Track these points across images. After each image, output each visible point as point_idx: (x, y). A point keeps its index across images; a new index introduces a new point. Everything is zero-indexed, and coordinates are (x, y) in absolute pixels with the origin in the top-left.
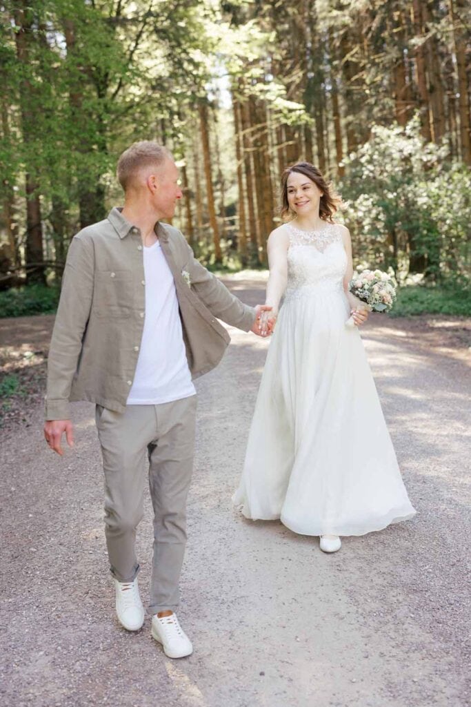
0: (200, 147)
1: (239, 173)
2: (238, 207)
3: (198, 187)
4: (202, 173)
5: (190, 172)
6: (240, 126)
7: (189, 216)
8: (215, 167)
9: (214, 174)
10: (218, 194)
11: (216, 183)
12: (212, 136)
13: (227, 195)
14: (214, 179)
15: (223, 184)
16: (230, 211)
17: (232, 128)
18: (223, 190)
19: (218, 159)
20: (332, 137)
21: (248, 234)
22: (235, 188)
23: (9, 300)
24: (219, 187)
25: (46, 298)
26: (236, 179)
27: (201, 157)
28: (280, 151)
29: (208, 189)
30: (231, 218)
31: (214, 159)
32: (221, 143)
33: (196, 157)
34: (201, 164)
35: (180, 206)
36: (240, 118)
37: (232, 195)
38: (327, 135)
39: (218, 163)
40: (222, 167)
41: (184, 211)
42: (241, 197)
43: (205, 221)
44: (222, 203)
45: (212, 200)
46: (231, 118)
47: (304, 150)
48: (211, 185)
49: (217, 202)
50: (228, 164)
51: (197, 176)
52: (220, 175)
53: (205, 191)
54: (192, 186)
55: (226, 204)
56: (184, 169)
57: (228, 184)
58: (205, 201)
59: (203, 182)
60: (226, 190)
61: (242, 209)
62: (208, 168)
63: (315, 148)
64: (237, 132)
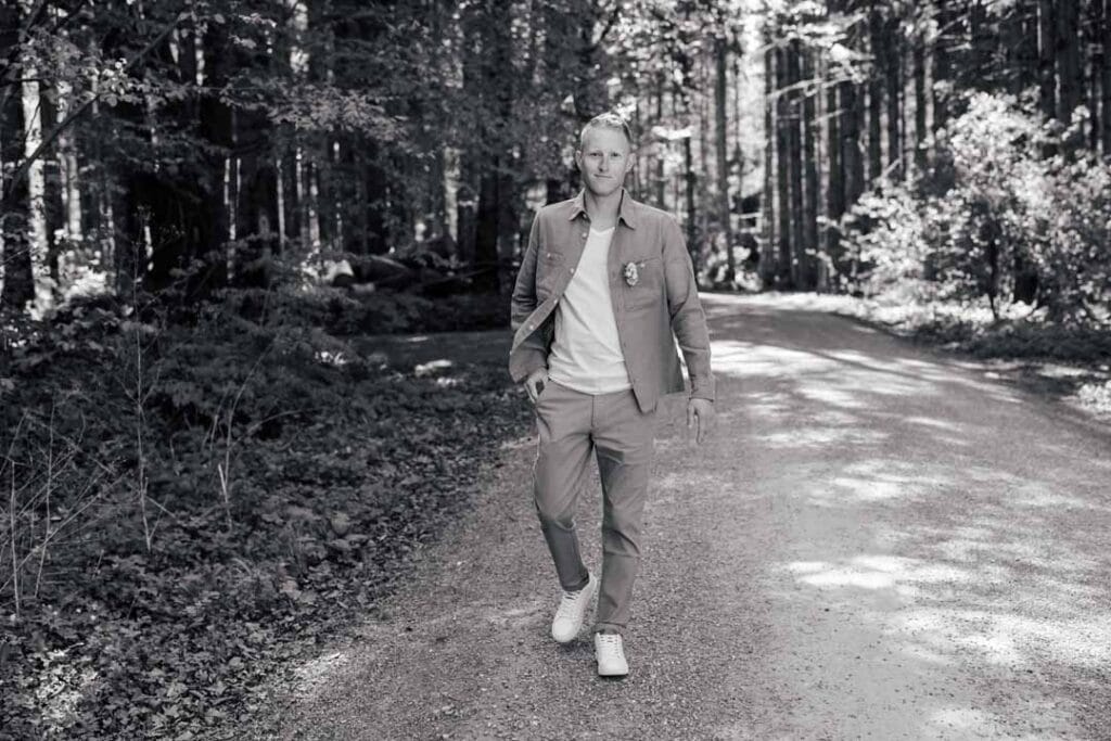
0: (712, 110)
1: (768, 151)
2: (763, 199)
3: (705, 168)
4: (711, 147)
5: (695, 145)
6: (774, 81)
7: (691, 210)
8: (731, 140)
9: (730, 150)
10: (733, 179)
11: (732, 163)
12: (731, 93)
13: (747, 181)
14: (729, 158)
15: (742, 165)
16: (749, 205)
17: (762, 85)
18: (741, 174)
19: (737, 128)
20: (911, 103)
21: (776, 240)
22: (760, 172)
23: (451, 309)
24: (735, 168)
25: (499, 310)
26: (763, 157)
27: (713, 124)
28: (832, 121)
29: (719, 173)
30: (750, 216)
31: (731, 128)
32: (743, 105)
33: (704, 124)
34: (711, 135)
35: (678, 194)
36: (774, 69)
37: (754, 182)
38: (903, 99)
39: (737, 134)
40: (740, 139)
41: (683, 202)
42: (768, 189)
43: (713, 218)
44: (739, 192)
45: (724, 186)
46: (760, 68)
47: (867, 118)
48: (725, 169)
49: (732, 191)
50: (751, 137)
51: (704, 151)
52: (738, 152)
53: (714, 173)
54: (696, 168)
55: (744, 194)
56: (687, 142)
57: (749, 166)
58: (714, 189)
59: (712, 161)
60: (746, 174)
61: (769, 203)
62: (721, 142)
63: (884, 119)
64: (768, 91)
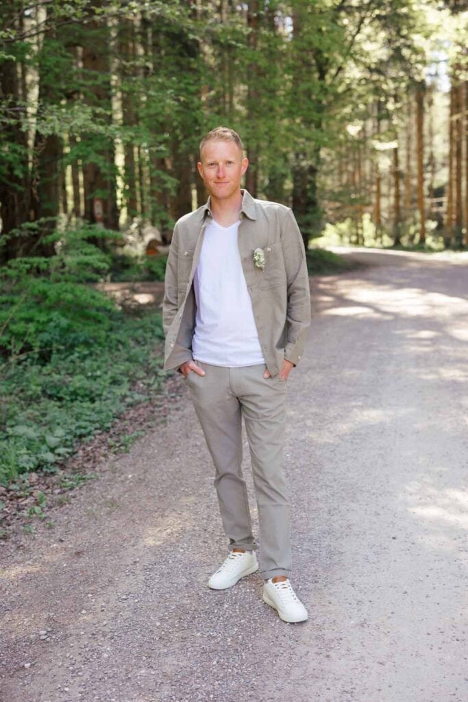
0: (414, 130)
1: (450, 156)
2: (447, 188)
3: (409, 167)
4: (414, 155)
5: (402, 154)
6: (455, 109)
7: (398, 196)
8: (427, 149)
9: (426, 156)
10: (428, 176)
11: (427, 165)
12: (427, 119)
13: (437, 177)
14: (425, 161)
15: (434, 166)
16: (438, 192)
17: (447, 111)
18: (433, 172)
19: (431, 142)
21: (454, 217)
22: (446, 171)
24: (429, 168)
26: (447, 161)
27: (414, 139)
29: (418, 171)
30: (438, 200)
31: (426, 140)
32: (436, 125)
33: (409, 138)
34: (414, 145)
35: (390, 186)
36: (455, 102)
37: (442, 177)
39: (431, 144)
40: (434, 149)
41: (393, 191)
42: (450, 183)
43: (413, 201)
44: (431, 184)
45: (422, 180)
46: (447, 102)
48: (422, 168)
49: (427, 183)
50: (440, 146)
51: (409, 157)
52: (432, 157)
53: (415, 171)
54: (402, 167)
55: (436, 186)
56: (396, 151)
57: (438, 166)
58: (415, 182)
59: (414, 163)
60: (437, 172)
61: (450, 192)
62: (420, 150)
64: (451, 115)
